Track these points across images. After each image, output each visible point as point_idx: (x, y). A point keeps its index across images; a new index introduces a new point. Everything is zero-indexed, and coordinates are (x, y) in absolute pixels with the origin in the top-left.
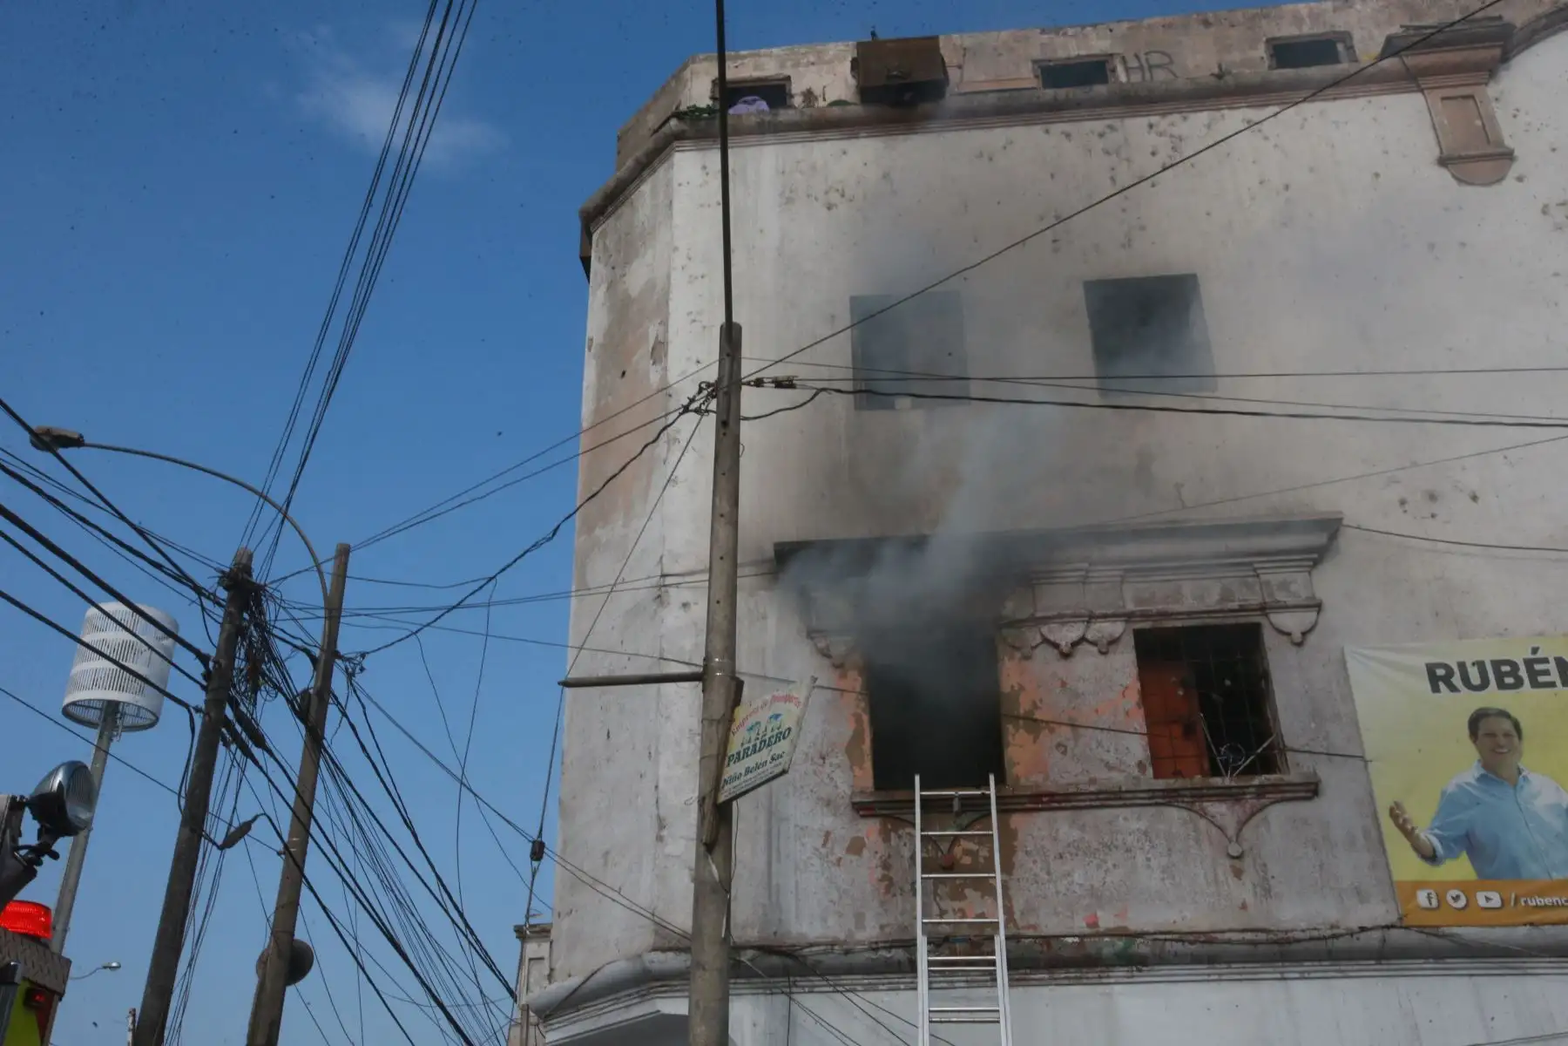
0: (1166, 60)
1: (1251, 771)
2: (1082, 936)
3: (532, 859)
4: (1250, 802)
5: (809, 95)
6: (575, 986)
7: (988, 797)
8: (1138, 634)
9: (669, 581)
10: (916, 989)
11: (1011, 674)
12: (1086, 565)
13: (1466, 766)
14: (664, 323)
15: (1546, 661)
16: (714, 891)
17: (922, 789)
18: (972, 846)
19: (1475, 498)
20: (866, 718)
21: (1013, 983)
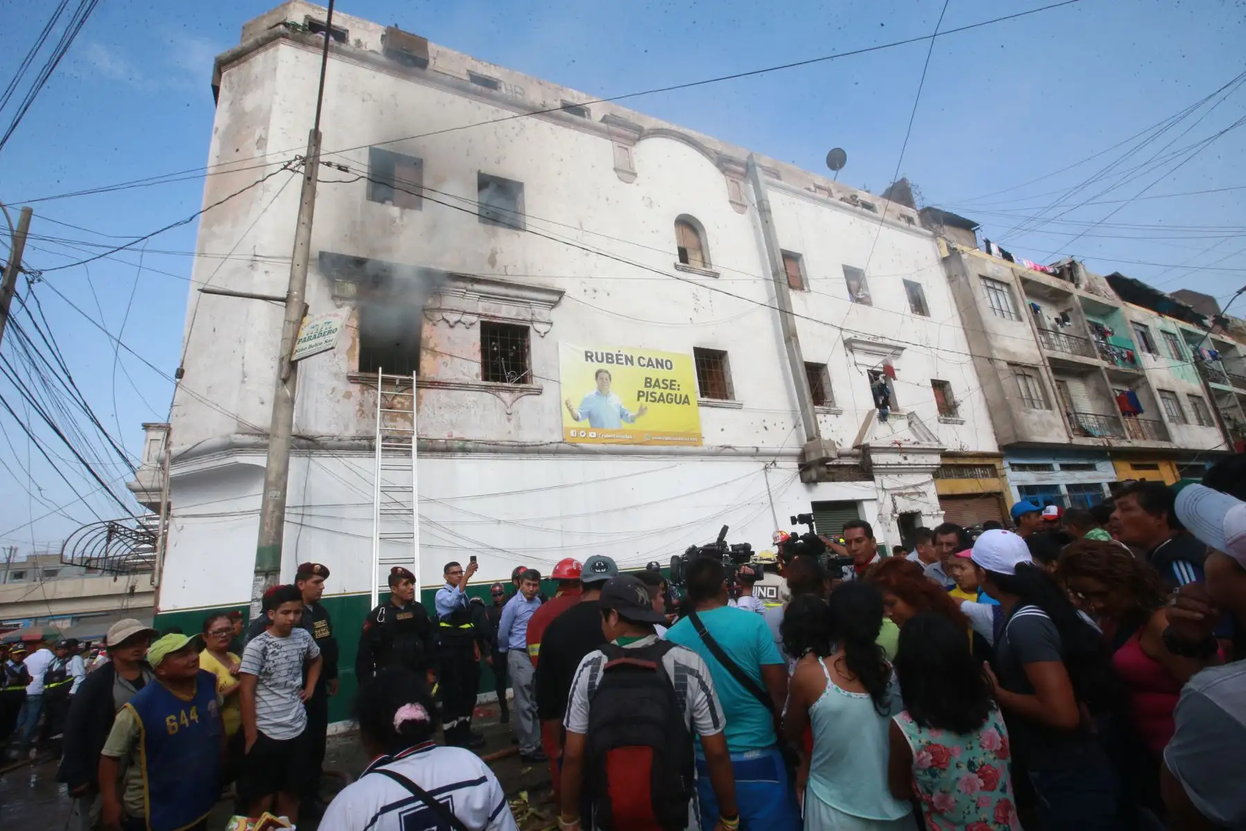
0: (522, 92)
1: (518, 382)
2: (446, 440)
3: (176, 377)
4: (517, 394)
5: (358, 42)
6: (188, 448)
7: (412, 380)
8: (482, 323)
9: (258, 258)
10: (374, 457)
11: (427, 331)
12: (464, 291)
13: (592, 387)
14: (266, 129)
15: (621, 355)
16: (286, 402)
17: (382, 373)
18: (403, 400)
19: (608, 295)
20: (358, 340)
21: (419, 456)
